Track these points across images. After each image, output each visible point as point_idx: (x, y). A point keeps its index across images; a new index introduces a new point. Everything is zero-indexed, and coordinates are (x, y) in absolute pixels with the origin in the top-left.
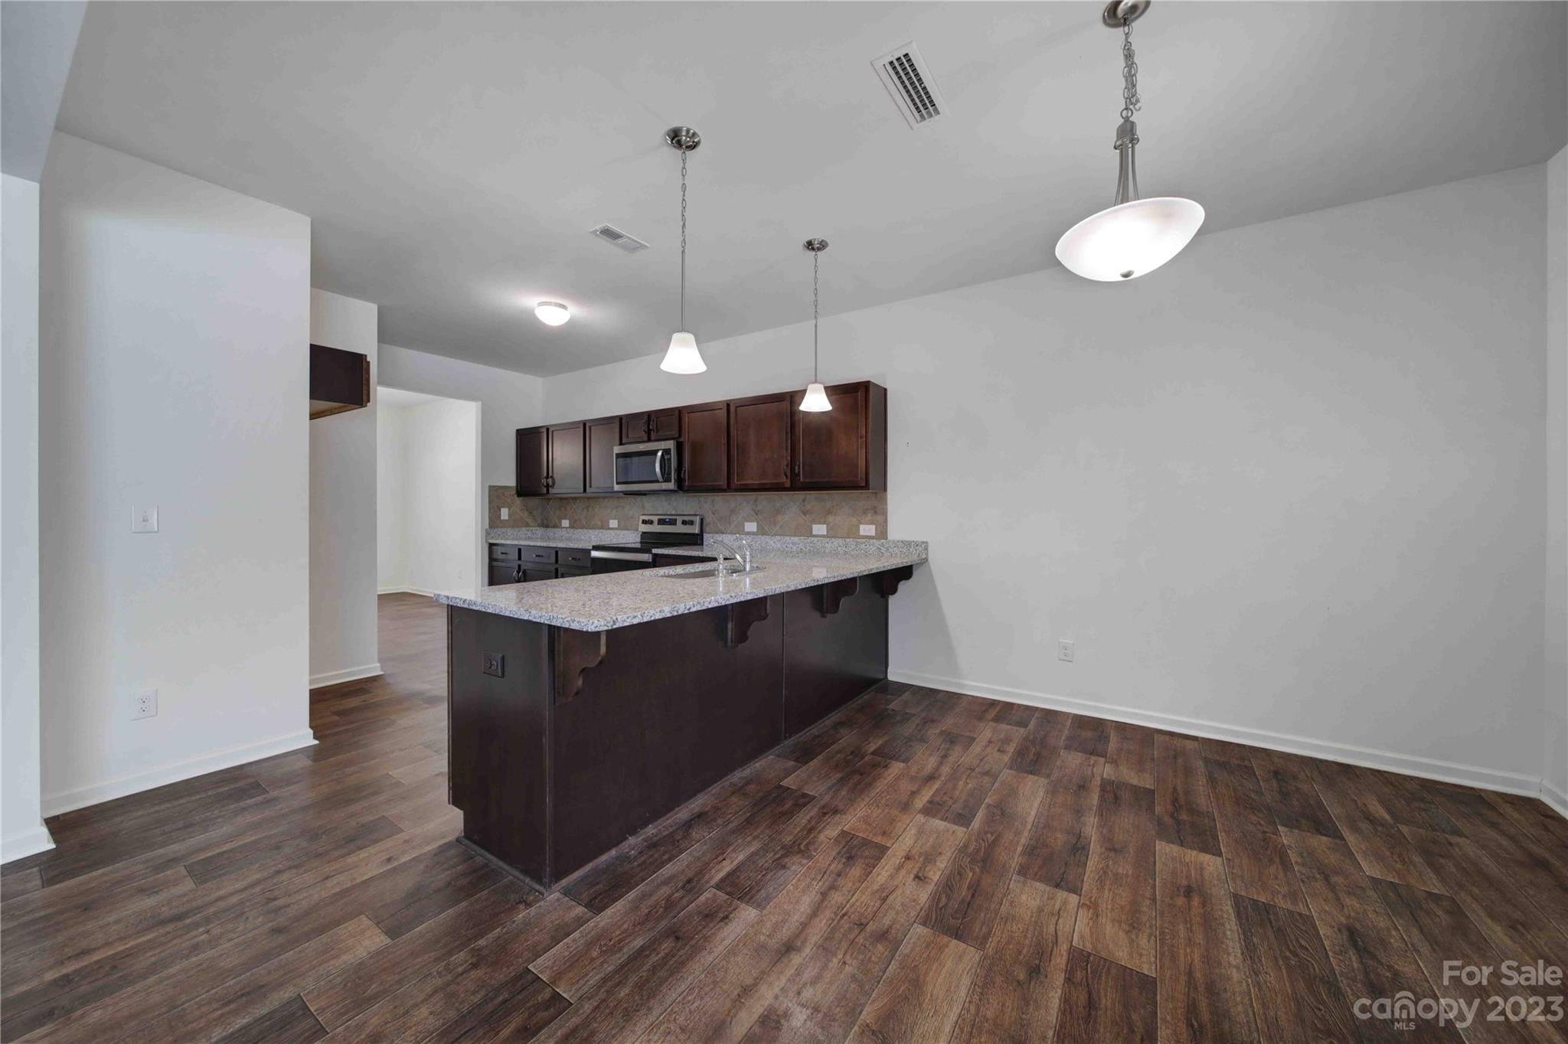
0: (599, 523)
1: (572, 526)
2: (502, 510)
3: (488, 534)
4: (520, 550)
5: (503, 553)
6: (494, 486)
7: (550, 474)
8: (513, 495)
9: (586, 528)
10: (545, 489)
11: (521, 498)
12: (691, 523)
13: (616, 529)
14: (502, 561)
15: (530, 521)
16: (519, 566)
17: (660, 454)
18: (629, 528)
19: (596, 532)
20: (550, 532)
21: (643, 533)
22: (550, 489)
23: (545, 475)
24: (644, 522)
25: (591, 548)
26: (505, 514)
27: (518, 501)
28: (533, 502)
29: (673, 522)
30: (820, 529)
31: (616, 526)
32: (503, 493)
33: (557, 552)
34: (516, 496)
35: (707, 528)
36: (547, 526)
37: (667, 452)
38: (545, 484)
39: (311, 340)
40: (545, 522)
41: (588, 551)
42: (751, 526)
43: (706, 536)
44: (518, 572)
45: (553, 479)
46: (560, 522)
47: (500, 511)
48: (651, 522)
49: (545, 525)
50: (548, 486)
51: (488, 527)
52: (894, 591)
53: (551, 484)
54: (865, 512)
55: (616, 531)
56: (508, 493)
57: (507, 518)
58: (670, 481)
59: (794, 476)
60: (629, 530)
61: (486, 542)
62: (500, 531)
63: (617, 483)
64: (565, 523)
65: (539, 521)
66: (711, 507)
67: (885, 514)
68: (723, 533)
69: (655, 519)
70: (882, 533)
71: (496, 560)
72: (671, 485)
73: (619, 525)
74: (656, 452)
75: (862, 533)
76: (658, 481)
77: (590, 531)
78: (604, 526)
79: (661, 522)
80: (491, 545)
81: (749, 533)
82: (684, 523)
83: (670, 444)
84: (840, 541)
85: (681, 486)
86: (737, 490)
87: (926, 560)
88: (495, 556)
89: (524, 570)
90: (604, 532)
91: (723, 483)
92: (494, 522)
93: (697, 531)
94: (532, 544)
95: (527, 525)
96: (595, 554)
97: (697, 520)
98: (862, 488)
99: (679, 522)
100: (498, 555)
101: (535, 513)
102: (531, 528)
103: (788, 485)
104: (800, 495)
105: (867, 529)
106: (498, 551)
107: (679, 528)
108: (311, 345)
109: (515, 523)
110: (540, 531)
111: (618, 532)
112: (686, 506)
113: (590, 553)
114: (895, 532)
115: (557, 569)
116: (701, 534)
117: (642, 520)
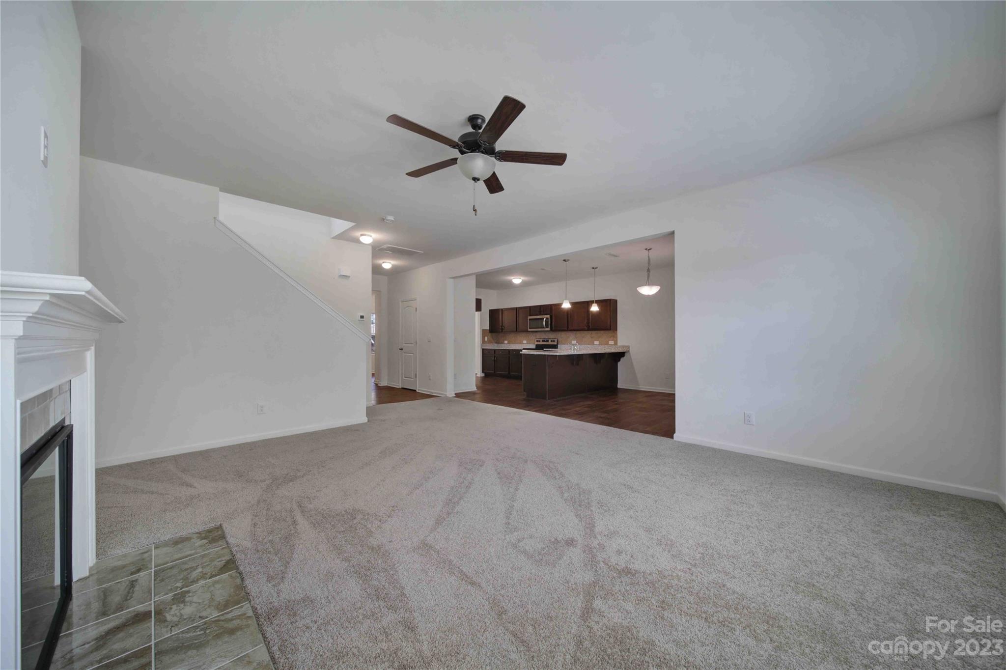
0: (518, 341)
1: (508, 343)
2: (486, 337)
3: (482, 345)
4: (492, 350)
6: (483, 330)
7: (503, 325)
8: (489, 332)
10: (500, 328)
12: (554, 341)
13: (524, 343)
15: (495, 340)
16: (495, 356)
17: (545, 319)
18: (530, 341)
19: (518, 345)
21: (536, 344)
22: (503, 330)
23: (501, 324)
24: (537, 341)
26: (486, 339)
27: (490, 334)
28: (494, 334)
29: (548, 341)
30: (597, 343)
35: (559, 343)
36: (501, 343)
37: (547, 318)
39: (476, 296)
40: (499, 340)
42: (574, 342)
43: (559, 346)
44: (495, 358)
48: (539, 341)
52: (619, 361)
53: (503, 328)
54: (610, 337)
56: (487, 332)
59: (588, 326)
60: (530, 343)
61: (482, 348)
62: (485, 345)
63: (529, 328)
64: (506, 342)
65: (497, 340)
67: (617, 337)
68: (564, 344)
69: (541, 340)
70: (616, 343)
72: (549, 329)
73: (527, 341)
74: (544, 318)
75: (610, 343)
76: (544, 328)
77: (516, 343)
78: (521, 343)
79: (543, 341)
80: (483, 350)
82: (551, 341)
83: (548, 316)
84: (603, 346)
85: (551, 330)
86: (570, 331)
87: (629, 351)
88: (484, 353)
91: (566, 329)
92: (483, 342)
93: (556, 344)
94: (500, 348)
95: (492, 343)
97: (556, 340)
98: (608, 330)
99: (550, 341)
100: (486, 353)
103: (587, 329)
104: (590, 332)
105: (611, 342)
106: (485, 351)
107: (550, 343)
108: (476, 299)
109: (489, 342)
110: (496, 345)
111: (526, 345)
112: (552, 336)
114: (620, 343)
115: (509, 357)
116: (557, 345)
117: (536, 340)
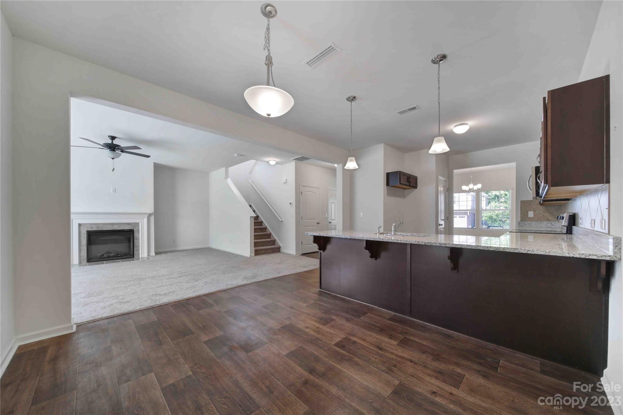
2: (529, 212)
6: (524, 201)
8: (537, 205)
11: (543, 208)
15: (550, 218)
26: (531, 214)
27: (540, 208)
32: (531, 204)
34: (539, 205)
56: (534, 204)
57: (532, 216)
92: (524, 218)
95: (548, 220)
101: (554, 214)
102: (551, 222)
109: (539, 219)
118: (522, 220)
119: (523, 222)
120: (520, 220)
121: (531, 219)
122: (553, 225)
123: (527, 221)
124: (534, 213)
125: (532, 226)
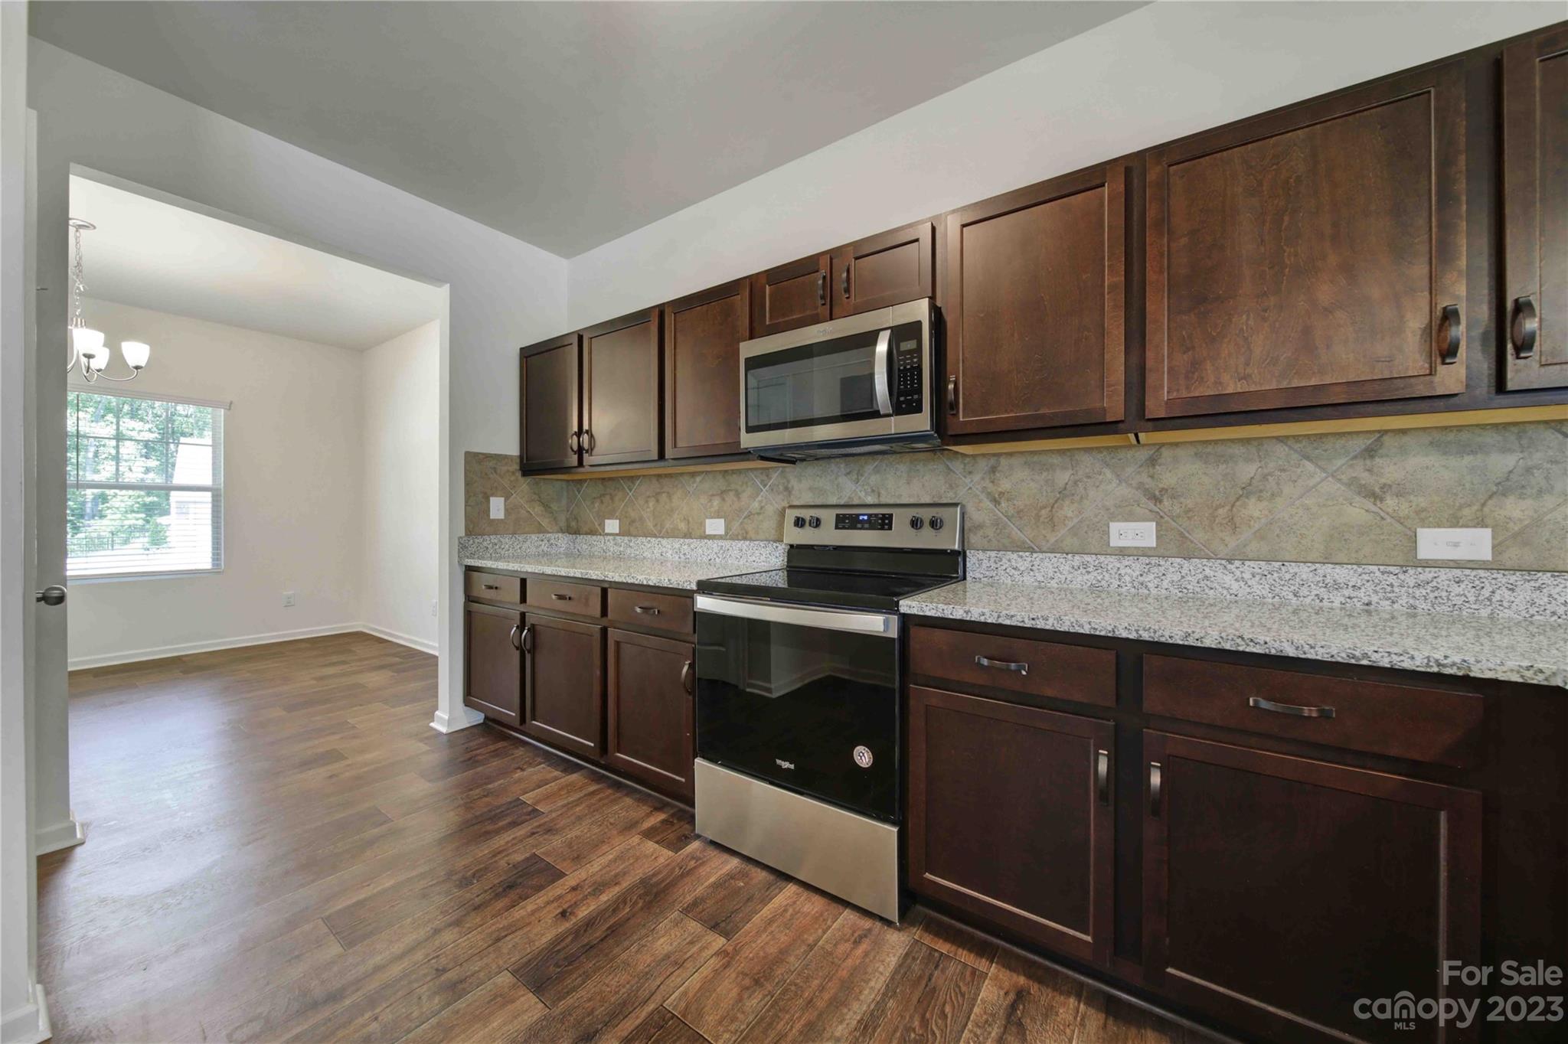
0: (682, 526)
1: (623, 533)
2: (492, 499)
3: (463, 547)
4: (523, 582)
5: (490, 587)
6: (476, 454)
7: (586, 427)
8: (513, 473)
9: (655, 536)
10: (576, 457)
11: (529, 479)
12: (935, 524)
13: (720, 537)
14: (490, 603)
15: (545, 523)
16: (523, 615)
18: (751, 534)
19: (677, 543)
20: (584, 542)
21: (792, 546)
22: (586, 456)
23: (575, 429)
24: (799, 523)
25: (694, 587)
26: (497, 508)
27: (524, 485)
28: (551, 485)
29: (884, 522)
31: (721, 531)
32: (495, 469)
33: (604, 592)
34: (519, 474)
35: (974, 539)
36: (577, 532)
38: (575, 448)
40: (573, 524)
41: (688, 595)
43: (973, 557)
44: (521, 628)
45: (592, 437)
46: (602, 525)
47: (488, 502)
48: (817, 523)
49: (573, 529)
50: (580, 451)
51: (463, 534)
53: (586, 446)
55: (721, 543)
56: (505, 468)
57: (501, 515)
58: (919, 409)
60: (751, 540)
61: (460, 564)
62: (489, 541)
63: (748, 431)
64: (612, 526)
65: (563, 524)
66: (987, 483)
69: (828, 515)
71: (477, 601)
72: (921, 422)
73: (727, 528)
76: (876, 414)
77: (664, 542)
78: (693, 533)
79: (846, 522)
80: (469, 570)
81: (1122, 552)
82: (916, 522)
88: (475, 593)
89: (533, 626)
90: (695, 543)
92: (475, 522)
93: (954, 543)
94: (548, 570)
95: (541, 530)
96: (705, 603)
97: (951, 516)
99: (901, 519)
100: (480, 592)
101: (554, 506)
102: (548, 535)
106: (481, 581)
110: (563, 541)
111: (726, 544)
113: (693, 601)
115: (604, 632)
116: (961, 554)
117: (791, 515)
118: (469, 532)
119: (476, 541)
120: (461, 531)
121: (496, 527)
122: (552, 544)
123: (489, 535)
124: (505, 501)
125: (503, 553)
